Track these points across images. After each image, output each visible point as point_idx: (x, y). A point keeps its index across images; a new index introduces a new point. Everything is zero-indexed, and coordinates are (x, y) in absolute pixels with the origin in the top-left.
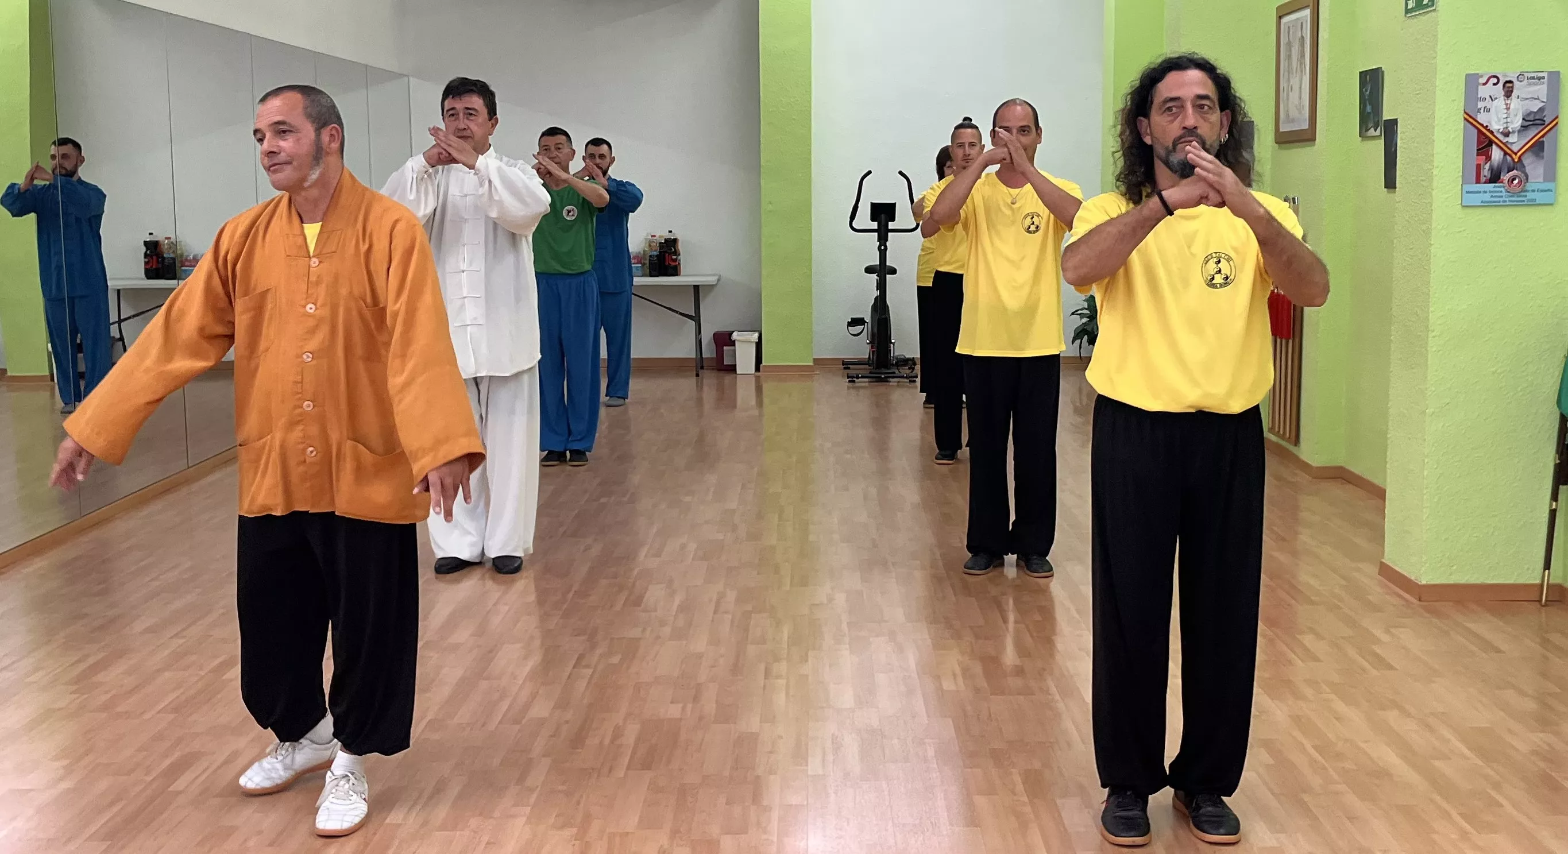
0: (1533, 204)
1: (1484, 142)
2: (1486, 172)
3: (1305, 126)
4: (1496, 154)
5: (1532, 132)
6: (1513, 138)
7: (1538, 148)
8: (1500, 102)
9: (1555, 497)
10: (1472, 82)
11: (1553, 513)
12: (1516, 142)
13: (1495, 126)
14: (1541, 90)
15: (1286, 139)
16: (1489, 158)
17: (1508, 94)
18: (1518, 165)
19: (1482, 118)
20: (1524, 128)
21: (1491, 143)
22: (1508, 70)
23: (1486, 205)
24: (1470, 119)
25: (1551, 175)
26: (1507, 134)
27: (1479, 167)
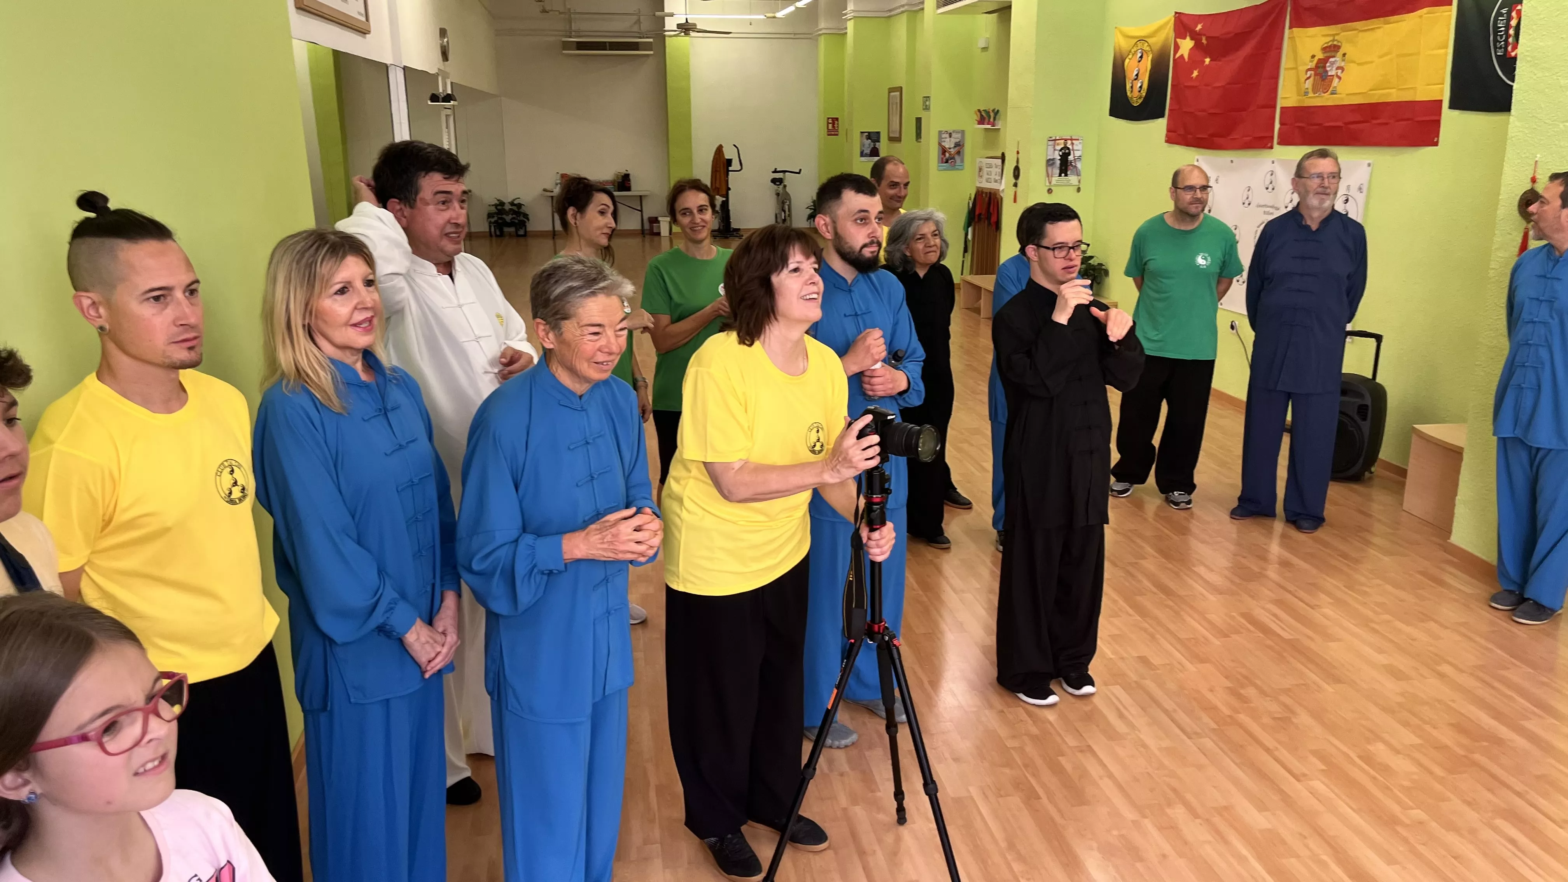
0: (958, 169)
1: (944, 151)
2: (944, 160)
3: (897, 135)
4: (947, 155)
5: (957, 149)
6: (951, 150)
7: (958, 153)
8: (948, 139)
9: (964, 257)
10: (940, 133)
11: (963, 261)
12: (953, 151)
13: (947, 146)
14: (959, 135)
15: (891, 139)
16: (945, 156)
17: (950, 137)
18: (953, 158)
19: (943, 144)
20: (955, 147)
21: (945, 151)
22: (950, 130)
23: (945, 170)
24: (940, 144)
25: (962, 161)
26: (950, 149)
27: (942, 159)
